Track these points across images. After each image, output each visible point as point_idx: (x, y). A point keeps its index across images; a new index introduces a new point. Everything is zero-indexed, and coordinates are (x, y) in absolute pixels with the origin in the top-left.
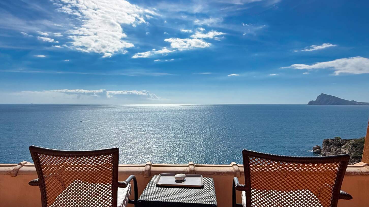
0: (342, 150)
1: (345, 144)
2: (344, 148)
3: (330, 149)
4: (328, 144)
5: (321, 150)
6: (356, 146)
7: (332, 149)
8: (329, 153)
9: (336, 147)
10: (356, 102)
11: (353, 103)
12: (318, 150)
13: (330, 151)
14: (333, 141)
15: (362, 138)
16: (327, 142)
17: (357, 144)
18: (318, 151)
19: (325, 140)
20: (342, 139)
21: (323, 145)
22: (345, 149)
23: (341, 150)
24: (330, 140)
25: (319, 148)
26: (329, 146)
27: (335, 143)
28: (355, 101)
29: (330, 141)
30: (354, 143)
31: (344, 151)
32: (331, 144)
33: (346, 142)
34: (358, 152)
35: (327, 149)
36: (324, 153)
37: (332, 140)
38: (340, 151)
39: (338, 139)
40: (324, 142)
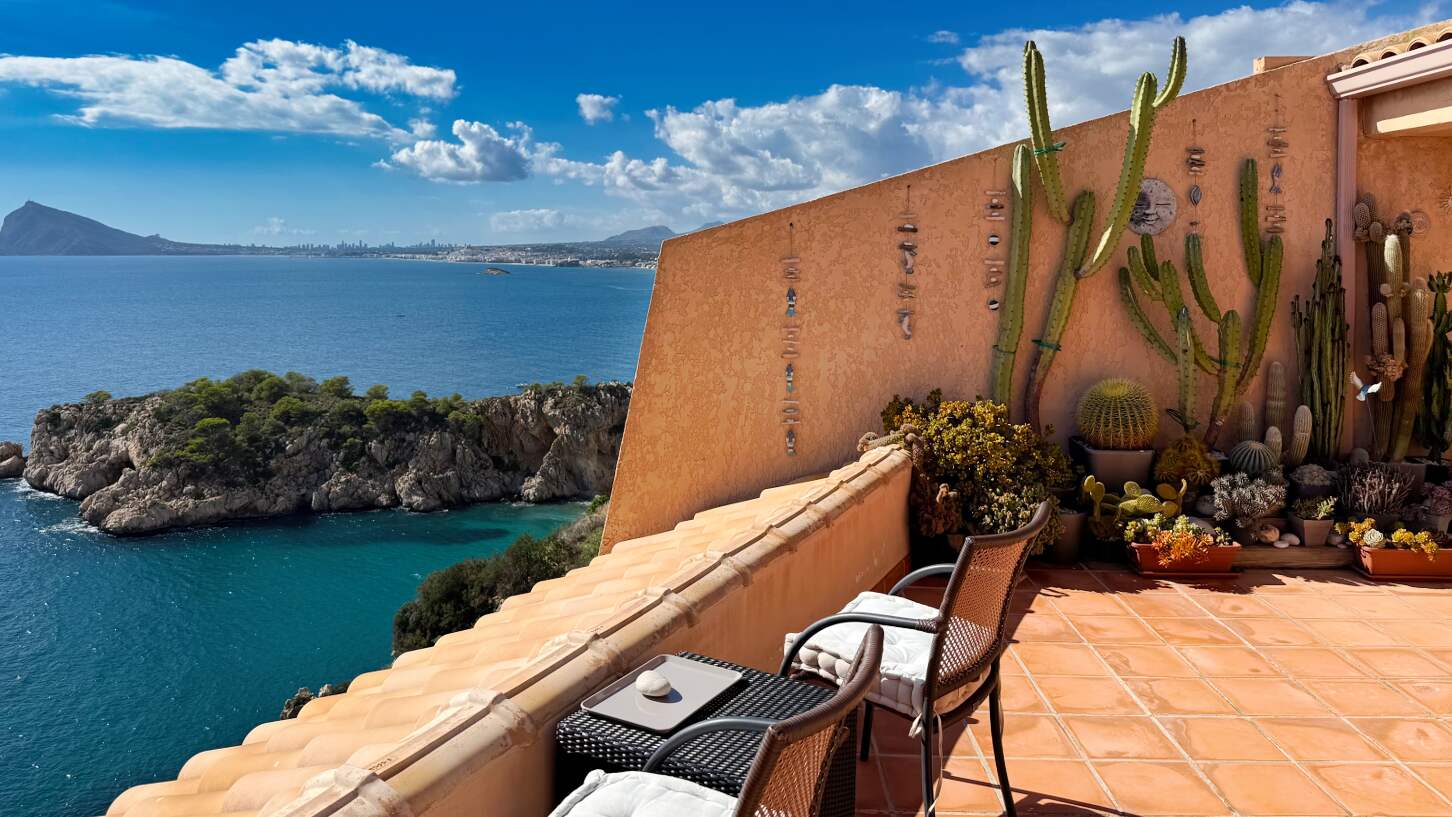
0: (116, 443)
1: (127, 415)
2: (124, 432)
3: (66, 449)
4: (58, 430)
5: (26, 459)
6: (169, 420)
7: (75, 448)
8: (59, 468)
9: (88, 437)
10: (164, 241)
11: (154, 245)
12: (9, 460)
13: (67, 456)
14: (81, 410)
15: (188, 384)
16: (52, 421)
17: (171, 411)
18: (10, 465)
19: (47, 412)
20: (117, 397)
21: (33, 435)
22: (126, 439)
23: (108, 443)
24: (67, 409)
25: (16, 451)
26: (61, 435)
27: (87, 421)
28: (162, 236)
29: (64, 415)
30: (162, 410)
31: (121, 446)
32: (71, 427)
33: (130, 410)
34: (174, 440)
35: (52, 452)
36: (37, 470)
37: (76, 406)
38: (106, 449)
39: (98, 399)
40: (37, 424)
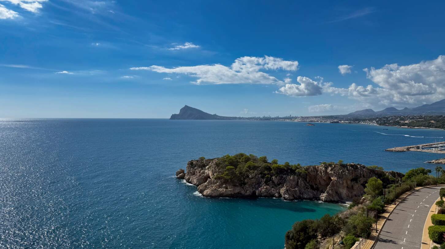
0: (206, 171)
1: (209, 164)
2: (208, 169)
3: (194, 172)
4: (193, 166)
5: (185, 174)
6: (219, 166)
7: (196, 172)
8: (193, 177)
9: (200, 169)
10: (217, 116)
11: (215, 117)
12: (181, 174)
13: (194, 174)
14: (198, 161)
15: (224, 156)
16: (191, 164)
17: (220, 163)
18: (182, 175)
19: (190, 162)
20: (206, 158)
21: (187, 168)
22: (209, 170)
23: (204, 171)
24: (195, 161)
25: (183, 171)
26: (193, 168)
27: (199, 165)
28: (217, 114)
29: (194, 163)
30: (217, 163)
31: (207, 172)
32: (196, 166)
33: (210, 163)
34: (220, 172)
35: (191, 172)
36: (188, 177)
37: (197, 160)
38: (204, 173)
39: (202, 159)
40: (188, 165)
